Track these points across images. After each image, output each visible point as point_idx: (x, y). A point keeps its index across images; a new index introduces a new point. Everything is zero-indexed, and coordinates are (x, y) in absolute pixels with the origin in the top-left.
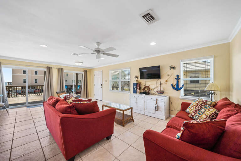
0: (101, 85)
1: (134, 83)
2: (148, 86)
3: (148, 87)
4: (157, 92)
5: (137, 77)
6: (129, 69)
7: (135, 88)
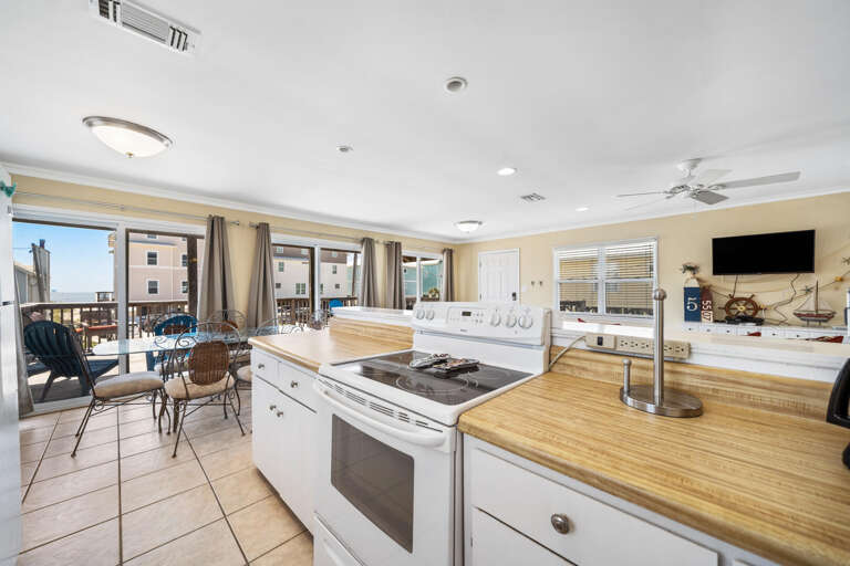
0: (514, 295)
1: (685, 289)
2: (748, 296)
3: (749, 301)
4: (799, 315)
5: (693, 269)
6: (654, 243)
7: (692, 307)
